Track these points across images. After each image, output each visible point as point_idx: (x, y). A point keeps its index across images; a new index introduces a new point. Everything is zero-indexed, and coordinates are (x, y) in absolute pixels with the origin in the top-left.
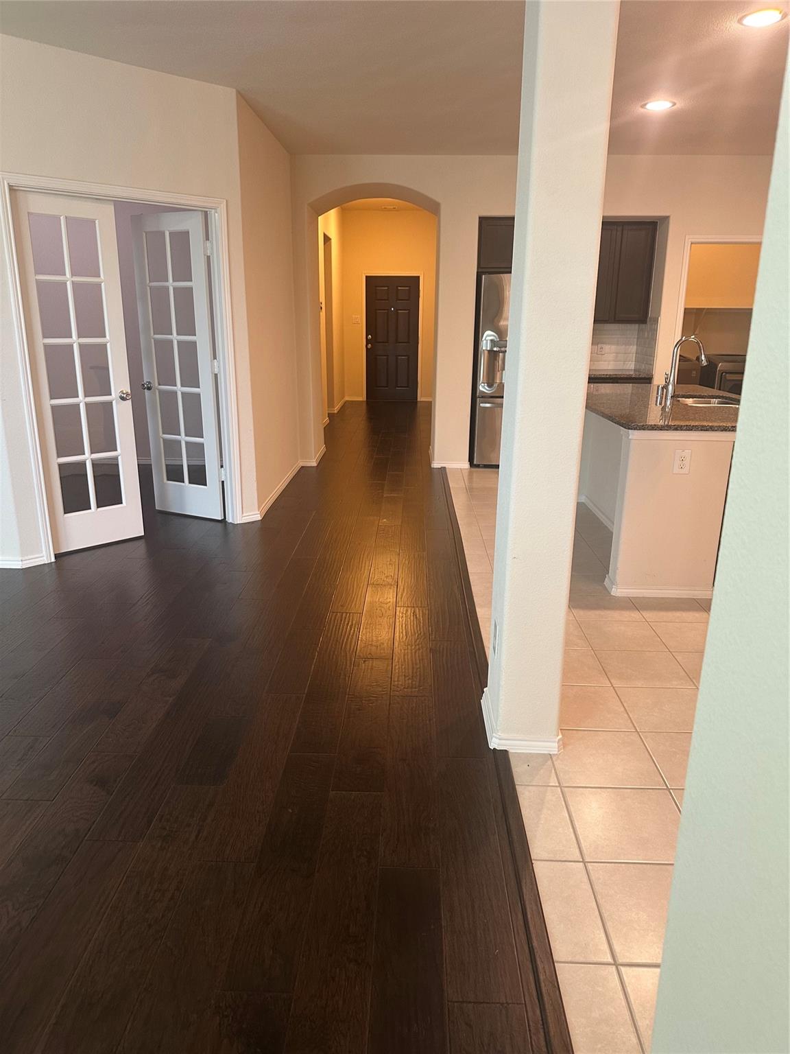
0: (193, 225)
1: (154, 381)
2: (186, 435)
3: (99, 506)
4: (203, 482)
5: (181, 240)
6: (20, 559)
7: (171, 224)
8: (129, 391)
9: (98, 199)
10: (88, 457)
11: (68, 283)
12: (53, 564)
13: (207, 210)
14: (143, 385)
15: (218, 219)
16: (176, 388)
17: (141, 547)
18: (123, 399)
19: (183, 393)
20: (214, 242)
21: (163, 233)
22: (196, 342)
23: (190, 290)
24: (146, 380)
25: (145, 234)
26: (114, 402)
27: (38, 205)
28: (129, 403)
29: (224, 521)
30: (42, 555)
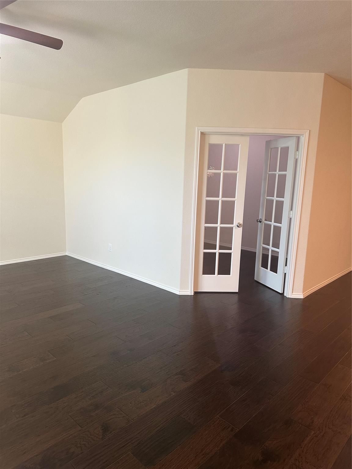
0: (291, 144)
1: (263, 218)
2: (272, 247)
3: (219, 274)
4: (276, 272)
5: (285, 151)
6: (179, 290)
7: (282, 144)
8: (242, 223)
9: (242, 135)
10: (217, 251)
11: (222, 173)
12: (192, 296)
13: (299, 136)
14: (257, 220)
15: (304, 140)
16: (271, 223)
17: (236, 297)
18: (238, 226)
19: (274, 226)
20: (300, 153)
21: (278, 148)
22: (283, 202)
23: (285, 176)
24: (260, 218)
25: (270, 149)
26: (234, 228)
27: (214, 140)
28: (241, 229)
29: (282, 294)
30: (188, 291)
